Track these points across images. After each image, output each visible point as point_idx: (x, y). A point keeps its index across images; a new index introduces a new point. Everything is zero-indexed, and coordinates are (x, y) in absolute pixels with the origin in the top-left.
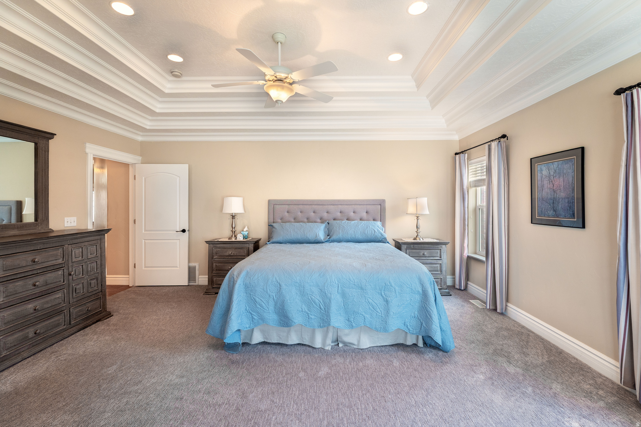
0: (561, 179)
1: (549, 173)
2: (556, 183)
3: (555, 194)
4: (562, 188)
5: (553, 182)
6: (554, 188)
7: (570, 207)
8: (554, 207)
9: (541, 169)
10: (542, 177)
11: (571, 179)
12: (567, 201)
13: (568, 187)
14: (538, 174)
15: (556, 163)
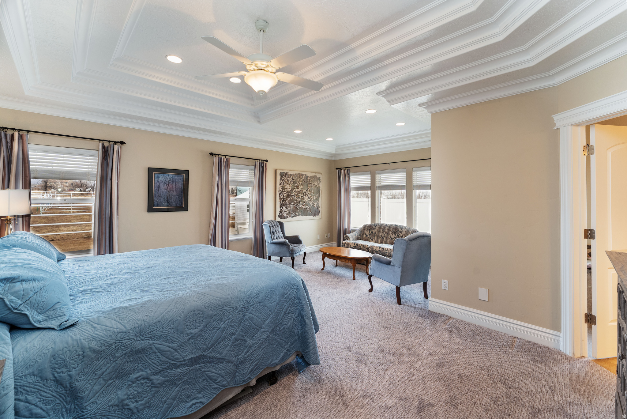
0: (174, 185)
1: (165, 180)
2: (170, 187)
3: (169, 193)
4: (174, 190)
5: (168, 186)
6: (168, 189)
7: (180, 201)
8: (168, 200)
9: (158, 176)
10: (158, 182)
11: (180, 186)
12: (177, 197)
13: (178, 189)
14: (155, 179)
15: (171, 175)
